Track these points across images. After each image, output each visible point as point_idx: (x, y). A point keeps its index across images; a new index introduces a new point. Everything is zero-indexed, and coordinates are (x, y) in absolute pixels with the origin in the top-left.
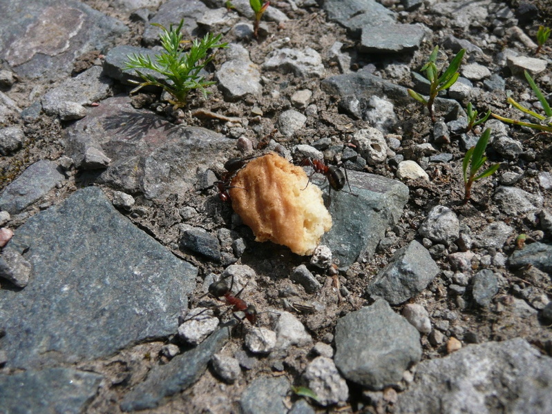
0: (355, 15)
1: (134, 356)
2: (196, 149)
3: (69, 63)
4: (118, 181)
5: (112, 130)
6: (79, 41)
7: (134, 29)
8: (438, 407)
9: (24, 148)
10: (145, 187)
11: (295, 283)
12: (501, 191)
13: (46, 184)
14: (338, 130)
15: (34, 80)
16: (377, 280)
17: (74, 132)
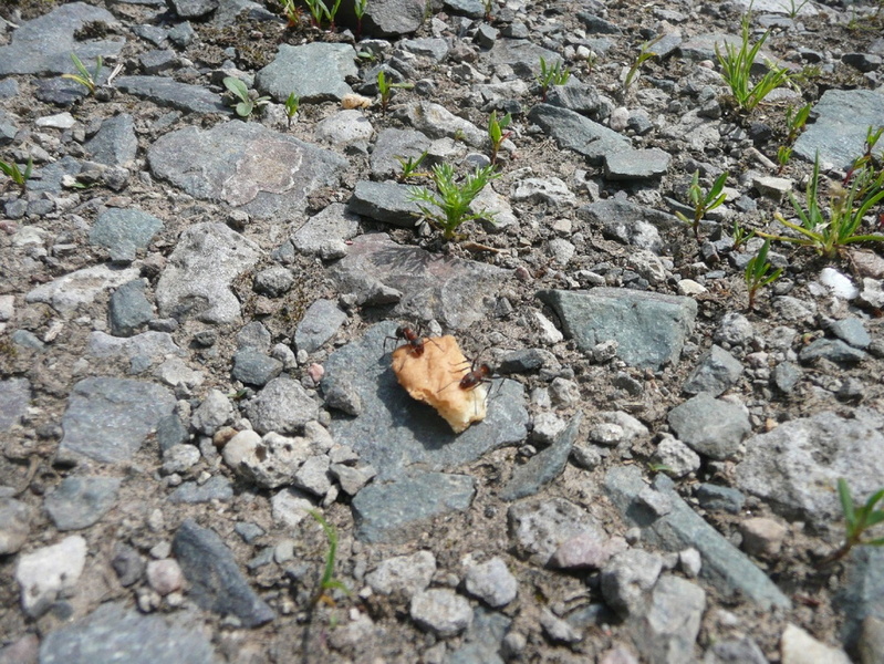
0: (590, 141)
1: (497, 459)
2: (481, 279)
3: (301, 201)
5: (385, 266)
6: (305, 177)
8: (774, 466)
9: (294, 289)
10: (446, 316)
11: (619, 389)
12: (778, 299)
13: (334, 322)
14: (611, 256)
15: (266, 220)
16: (691, 380)
17: (342, 270)
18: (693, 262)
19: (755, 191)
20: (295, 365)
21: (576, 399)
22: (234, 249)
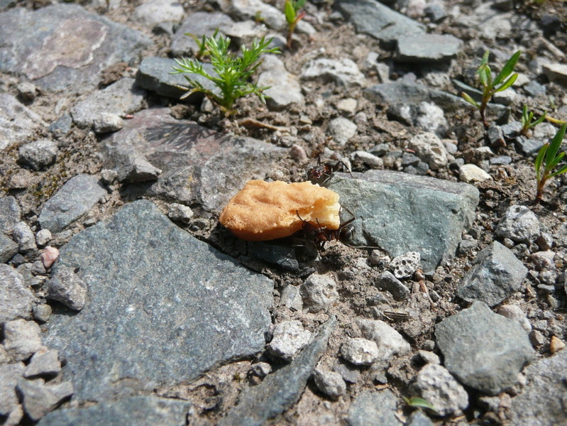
0: (386, 27)
1: (222, 378)
2: (250, 158)
3: (95, 75)
4: (172, 193)
5: (155, 142)
6: (104, 53)
7: (161, 42)
9: (58, 163)
10: (203, 197)
11: (382, 291)
13: (89, 199)
14: (392, 137)
15: (57, 93)
16: (466, 283)
17: (112, 144)
18: (478, 146)
19: (545, 78)
20: (34, 246)
21: (332, 299)
22: (12, 120)
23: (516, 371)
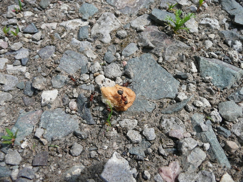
0: (232, 9)
1: (164, 101)
2: (180, 48)
3: (136, 11)
4: (157, 53)
5: (153, 37)
6: (140, 4)
9: (126, 38)
10: (165, 56)
11: (208, 92)
13: (134, 50)
14: (223, 49)
15: (125, 15)
16: (231, 95)
17: (141, 35)
20: (120, 60)
21: (194, 90)
22: (114, 22)
23: (236, 118)
